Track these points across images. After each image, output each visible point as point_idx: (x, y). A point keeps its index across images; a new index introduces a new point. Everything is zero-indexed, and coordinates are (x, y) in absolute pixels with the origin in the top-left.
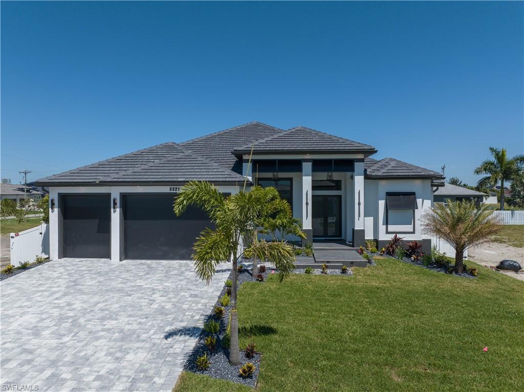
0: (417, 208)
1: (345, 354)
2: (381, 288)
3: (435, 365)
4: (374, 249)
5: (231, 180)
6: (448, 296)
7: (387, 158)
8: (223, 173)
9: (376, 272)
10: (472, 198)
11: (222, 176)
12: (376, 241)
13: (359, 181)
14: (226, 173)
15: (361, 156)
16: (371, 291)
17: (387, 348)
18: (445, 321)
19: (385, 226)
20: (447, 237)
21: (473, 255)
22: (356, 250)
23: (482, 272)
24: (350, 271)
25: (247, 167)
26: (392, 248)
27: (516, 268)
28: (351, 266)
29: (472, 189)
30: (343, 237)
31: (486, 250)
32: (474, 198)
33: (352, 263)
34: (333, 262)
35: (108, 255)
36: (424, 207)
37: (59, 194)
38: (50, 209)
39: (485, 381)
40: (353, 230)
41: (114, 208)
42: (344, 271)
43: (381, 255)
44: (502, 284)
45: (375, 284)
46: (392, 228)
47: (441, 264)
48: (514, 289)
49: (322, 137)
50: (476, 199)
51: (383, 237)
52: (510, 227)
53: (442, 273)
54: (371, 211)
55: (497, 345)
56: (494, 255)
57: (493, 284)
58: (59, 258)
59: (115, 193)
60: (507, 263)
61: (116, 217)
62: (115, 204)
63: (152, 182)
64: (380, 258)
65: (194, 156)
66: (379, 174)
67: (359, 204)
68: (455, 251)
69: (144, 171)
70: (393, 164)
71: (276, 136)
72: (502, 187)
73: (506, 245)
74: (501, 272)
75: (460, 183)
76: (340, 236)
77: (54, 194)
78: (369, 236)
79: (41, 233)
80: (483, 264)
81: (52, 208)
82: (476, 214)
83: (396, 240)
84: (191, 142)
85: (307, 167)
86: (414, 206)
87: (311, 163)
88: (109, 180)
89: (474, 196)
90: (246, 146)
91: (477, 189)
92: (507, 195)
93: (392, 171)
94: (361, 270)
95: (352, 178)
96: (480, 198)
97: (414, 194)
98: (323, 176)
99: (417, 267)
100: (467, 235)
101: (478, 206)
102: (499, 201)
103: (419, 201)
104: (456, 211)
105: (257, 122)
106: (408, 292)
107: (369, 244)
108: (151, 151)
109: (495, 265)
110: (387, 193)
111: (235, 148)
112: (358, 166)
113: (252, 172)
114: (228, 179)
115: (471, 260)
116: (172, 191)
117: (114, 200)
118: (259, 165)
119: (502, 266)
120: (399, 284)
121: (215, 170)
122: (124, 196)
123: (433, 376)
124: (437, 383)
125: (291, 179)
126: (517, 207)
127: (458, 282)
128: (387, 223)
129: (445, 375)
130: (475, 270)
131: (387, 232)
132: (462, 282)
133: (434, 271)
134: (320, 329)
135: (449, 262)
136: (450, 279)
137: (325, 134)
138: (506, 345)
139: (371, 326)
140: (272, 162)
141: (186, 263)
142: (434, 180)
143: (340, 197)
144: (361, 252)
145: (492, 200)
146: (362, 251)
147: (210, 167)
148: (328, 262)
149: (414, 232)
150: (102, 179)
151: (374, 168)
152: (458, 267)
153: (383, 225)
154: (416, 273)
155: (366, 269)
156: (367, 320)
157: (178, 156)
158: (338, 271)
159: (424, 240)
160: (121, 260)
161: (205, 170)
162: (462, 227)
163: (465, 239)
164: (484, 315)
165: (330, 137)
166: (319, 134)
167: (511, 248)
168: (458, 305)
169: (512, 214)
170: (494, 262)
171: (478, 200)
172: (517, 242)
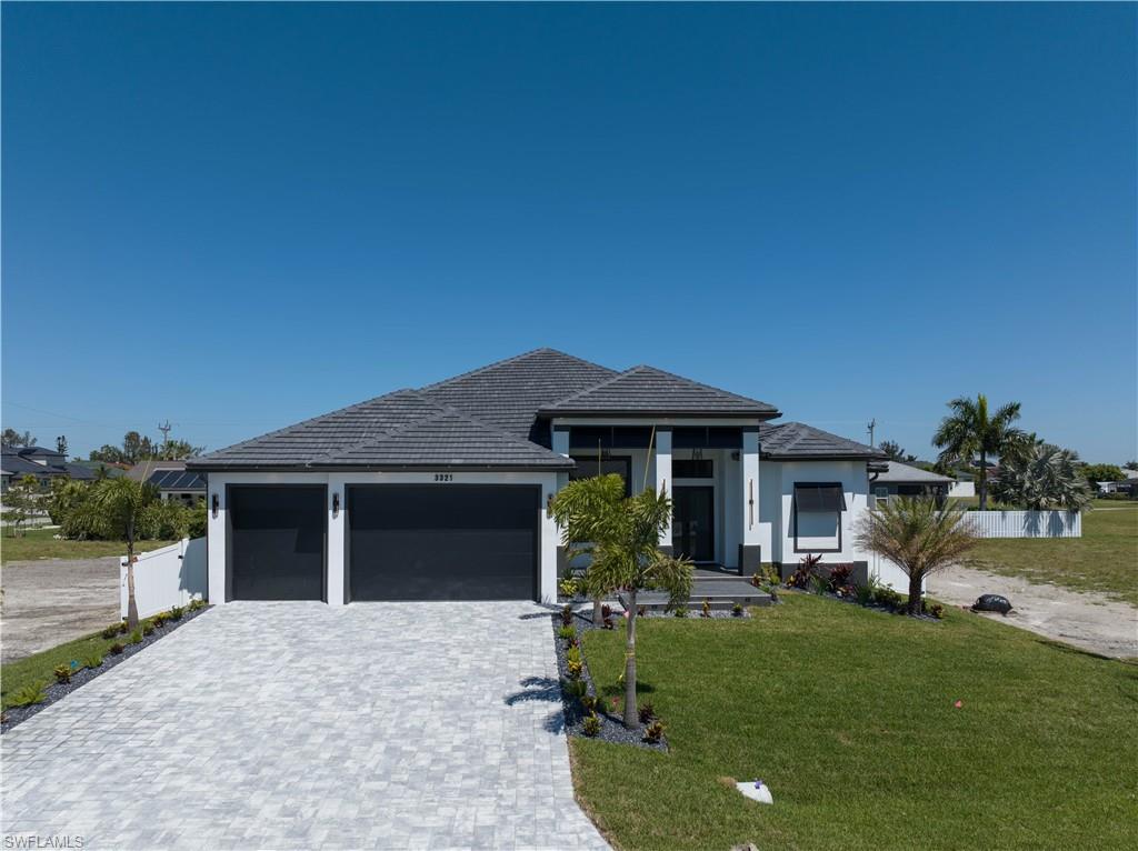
0: (845, 510)
1: (771, 716)
2: (801, 635)
3: (893, 725)
4: (775, 578)
5: (543, 462)
6: (903, 645)
7: (791, 423)
8: (525, 450)
9: (787, 613)
10: (928, 489)
11: (526, 456)
12: (777, 565)
13: (751, 462)
14: (531, 450)
15: (753, 422)
16: (788, 640)
17: (827, 708)
18: (902, 675)
19: (792, 539)
20: (894, 555)
21: (933, 591)
22: (747, 581)
23: (950, 613)
24: (746, 612)
25: (561, 440)
26: (807, 576)
27: (1004, 608)
28: (747, 605)
29: (928, 470)
30: (716, 561)
31: (955, 581)
32: (931, 487)
33: (748, 599)
34: (718, 599)
35: (320, 594)
36: (857, 507)
37: (227, 485)
38: (210, 512)
39: (958, 740)
40: (741, 546)
41: (335, 510)
42: (737, 612)
43: (788, 588)
44: (981, 630)
45: (790, 629)
46: (803, 542)
47: (887, 601)
48: (998, 635)
49: (685, 385)
50: (935, 490)
51: (790, 558)
52: (996, 542)
53: (887, 614)
54: (770, 513)
55: (974, 701)
56: (968, 589)
57: (968, 629)
58: (226, 601)
59: (337, 484)
60: (990, 600)
61: (337, 526)
62: (336, 503)
63: (407, 465)
64: (788, 592)
65: (462, 418)
66: (784, 451)
67: (751, 502)
68: (907, 580)
69: (383, 445)
70: (804, 434)
71: (605, 384)
72: (983, 463)
73: (989, 573)
74: (981, 614)
75: (901, 454)
76: (712, 559)
77: (217, 485)
78: (766, 557)
79: (180, 557)
80: (953, 603)
81: (214, 511)
82: (938, 519)
83: (811, 563)
84: (438, 388)
85: (664, 439)
86: (839, 506)
87: (670, 433)
88: (328, 462)
89: (932, 484)
90: (560, 403)
91: (938, 469)
92: (992, 480)
93: (805, 447)
94: (764, 610)
95: (737, 457)
96: (943, 488)
97: (839, 485)
98: (687, 454)
99: (848, 606)
100: (927, 554)
101: (940, 505)
102: (978, 491)
103: (848, 496)
104: (908, 514)
105: (548, 349)
106: (843, 640)
107: (765, 571)
108: (376, 406)
109: (971, 605)
110: (795, 483)
111: (542, 407)
112: (749, 439)
113: (570, 447)
114: (538, 462)
115: (932, 597)
116: (439, 482)
117: (335, 497)
118: (579, 437)
119: (983, 604)
120: (827, 630)
121: (510, 445)
122: (351, 490)
123: (893, 737)
124: (899, 744)
125: (628, 459)
126: (1009, 505)
127: (915, 628)
128: (795, 533)
129: (907, 736)
130: (940, 608)
131: (796, 550)
132: (923, 627)
133: (875, 611)
134: (729, 688)
135: (898, 597)
136: (902, 623)
137: (689, 381)
138: (986, 701)
139: (800, 682)
140: (605, 430)
141: (464, 606)
142: (871, 459)
143: (711, 489)
144: (756, 583)
145: (963, 490)
146: (757, 581)
147: (499, 439)
148: (710, 599)
149: (839, 550)
150: (316, 459)
151: (772, 441)
152: (914, 604)
153: (789, 536)
154: (849, 615)
155: (771, 608)
156: (792, 675)
157: (435, 418)
158: (728, 613)
159: (857, 563)
160: (345, 603)
161: (493, 445)
162: (918, 540)
163: (923, 559)
164: (955, 667)
165: (699, 387)
166: (679, 381)
167: (998, 578)
168: (917, 656)
169: (1004, 517)
170: (968, 601)
171: (939, 491)
172: (1008, 568)
